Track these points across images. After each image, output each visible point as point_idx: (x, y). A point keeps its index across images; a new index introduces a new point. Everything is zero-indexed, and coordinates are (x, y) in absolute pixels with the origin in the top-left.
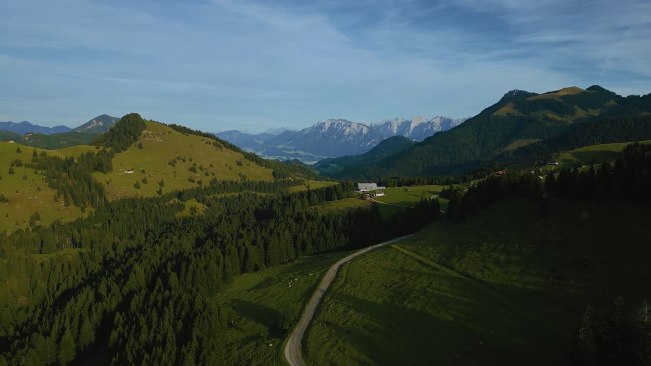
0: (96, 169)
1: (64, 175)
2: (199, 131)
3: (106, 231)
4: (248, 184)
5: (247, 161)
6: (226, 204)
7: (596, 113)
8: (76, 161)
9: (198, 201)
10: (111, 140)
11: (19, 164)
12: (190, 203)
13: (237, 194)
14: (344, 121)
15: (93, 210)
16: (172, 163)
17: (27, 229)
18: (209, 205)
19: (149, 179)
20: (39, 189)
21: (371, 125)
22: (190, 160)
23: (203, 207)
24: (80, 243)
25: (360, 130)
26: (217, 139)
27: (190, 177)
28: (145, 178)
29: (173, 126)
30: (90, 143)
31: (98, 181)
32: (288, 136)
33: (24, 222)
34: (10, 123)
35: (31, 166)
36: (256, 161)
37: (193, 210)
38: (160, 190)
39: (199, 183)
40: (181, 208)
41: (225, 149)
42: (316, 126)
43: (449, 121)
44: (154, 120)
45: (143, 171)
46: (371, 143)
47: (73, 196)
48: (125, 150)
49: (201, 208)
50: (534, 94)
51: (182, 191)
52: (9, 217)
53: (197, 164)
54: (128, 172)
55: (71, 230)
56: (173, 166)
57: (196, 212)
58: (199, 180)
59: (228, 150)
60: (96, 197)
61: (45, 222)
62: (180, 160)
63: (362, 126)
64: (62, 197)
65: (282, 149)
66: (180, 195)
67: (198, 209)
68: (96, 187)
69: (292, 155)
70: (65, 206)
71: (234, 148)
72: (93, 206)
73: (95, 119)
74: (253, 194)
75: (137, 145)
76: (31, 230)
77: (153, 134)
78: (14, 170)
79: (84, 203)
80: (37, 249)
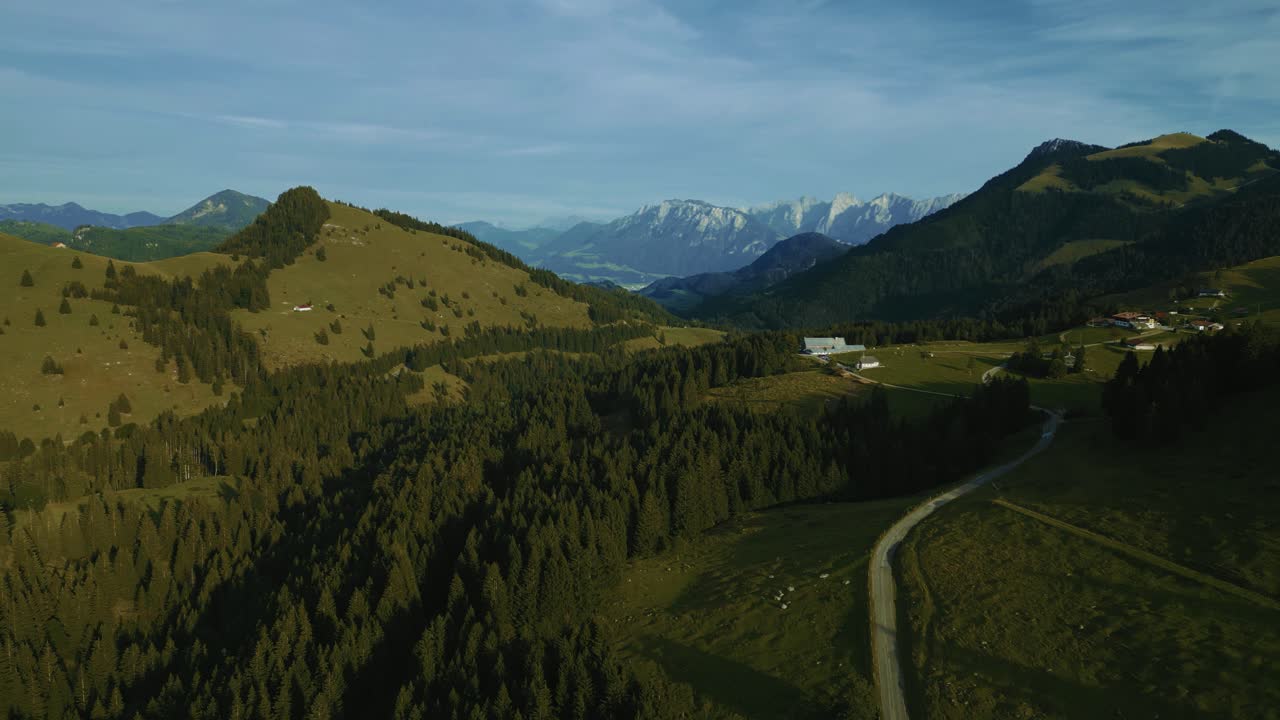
0: (237, 304)
1: (175, 315)
2: (436, 224)
3: (269, 434)
4: (542, 334)
5: (535, 287)
6: (503, 375)
7: (1230, 187)
8: (195, 286)
9: (447, 370)
10: (260, 243)
11: (80, 292)
12: (433, 374)
13: (522, 356)
14: (698, 202)
15: (238, 390)
16: (388, 291)
17: (105, 432)
18: (469, 379)
19: (344, 324)
20: (124, 346)
21: (750, 210)
22: (423, 284)
23: (458, 383)
24: (220, 462)
25: (728, 222)
26: (472, 240)
27: (427, 320)
28: (337, 322)
29: (383, 214)
30: (218, 249)
31: (245, 329)
32: (585, 234)
33: (98, 416)
34: (42, 206)
35: (105, 297)
36: (554, 287)
37: (440, 389)
38: (370, 346)
39: (444, 331)
40: (416, 385)
41: (491, 261)
42: (640, 213)
43: (907, 203)
44: (343, 201)
45: (330, 308)
46: (751, 248)
47: (194, 358)
48: (289, 261)
49: (455, 384)
50: (1097, 149)
51: (412, 349)
52: (66, 405)
53: (437, 293)
54: (301, 309)
55: (196, 434)
56: (390, 296)
57: (445, 394)
58: (443, 326)
59: (497, 264)
60: (243, 362)
61: (142, 417)
62: (402, 283)
63: (733, 214)
64: (172, 361)
65: (575, 259)
66: (410, 358)
67: (449, 386)
68: (241, 342)
69: (595, 272)
70: (179, 380)
71: (507, 259)
72: (236, 383)
73: (209, 198)
74: (555, 355)
75: (314, 252)
76: (113, 433)
77: (344, 230)
78: (71, 305)
79: (219, 376)
80: (131, 477)
